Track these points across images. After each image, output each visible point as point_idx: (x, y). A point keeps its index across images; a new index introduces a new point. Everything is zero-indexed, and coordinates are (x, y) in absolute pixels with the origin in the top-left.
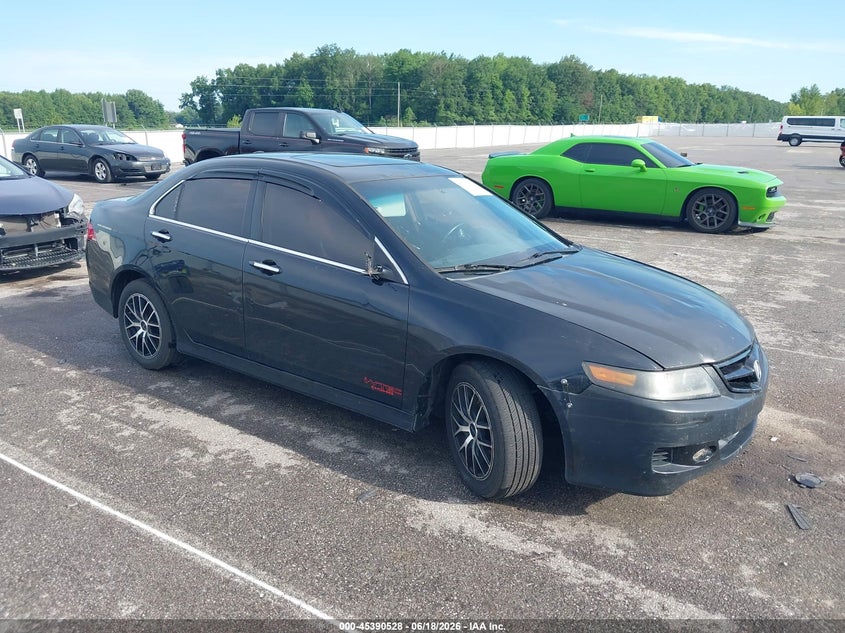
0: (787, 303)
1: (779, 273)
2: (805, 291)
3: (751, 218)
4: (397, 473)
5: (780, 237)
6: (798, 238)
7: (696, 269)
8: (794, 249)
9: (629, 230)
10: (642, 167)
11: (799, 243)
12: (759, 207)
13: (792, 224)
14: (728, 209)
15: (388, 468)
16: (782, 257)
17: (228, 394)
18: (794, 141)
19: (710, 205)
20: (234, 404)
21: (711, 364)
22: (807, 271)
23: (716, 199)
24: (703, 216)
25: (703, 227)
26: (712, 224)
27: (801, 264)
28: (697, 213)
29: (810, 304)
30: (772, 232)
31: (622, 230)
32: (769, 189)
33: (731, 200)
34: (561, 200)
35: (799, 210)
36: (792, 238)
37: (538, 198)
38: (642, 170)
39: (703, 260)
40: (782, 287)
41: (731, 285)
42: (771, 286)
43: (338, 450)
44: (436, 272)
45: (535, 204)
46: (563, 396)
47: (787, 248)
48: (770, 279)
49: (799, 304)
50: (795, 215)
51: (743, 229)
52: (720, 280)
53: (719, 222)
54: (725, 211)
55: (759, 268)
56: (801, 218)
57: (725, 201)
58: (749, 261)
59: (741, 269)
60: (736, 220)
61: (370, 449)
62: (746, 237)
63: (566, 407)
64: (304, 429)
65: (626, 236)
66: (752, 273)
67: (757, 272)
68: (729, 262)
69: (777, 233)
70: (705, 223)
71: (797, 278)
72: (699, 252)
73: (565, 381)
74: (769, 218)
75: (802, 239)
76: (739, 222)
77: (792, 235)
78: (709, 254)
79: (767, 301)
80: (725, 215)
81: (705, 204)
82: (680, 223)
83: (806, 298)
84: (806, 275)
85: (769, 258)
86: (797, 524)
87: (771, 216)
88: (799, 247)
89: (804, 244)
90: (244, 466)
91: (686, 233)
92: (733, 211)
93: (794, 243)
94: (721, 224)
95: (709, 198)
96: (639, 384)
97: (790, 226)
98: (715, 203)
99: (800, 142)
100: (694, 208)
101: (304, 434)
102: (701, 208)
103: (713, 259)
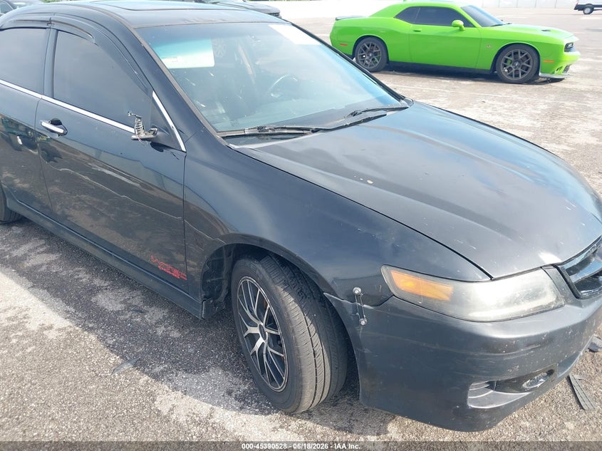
0: (577, 145)
1: (572, 117)
2: (594, 134)
3: (550, 70)
4: (167, 336)
5: (574, 86)
6: (588, 87)
7: (500, 114)
8: (585, 97)
9: (448, 81)
10: (460, 27)
11: (588, 92)
12: (557, 60)
13: (583, 75)
14: (531, 62)
15: (160, 331)
16: (574, 104)
17: (43, 242)
18: (588, 10)
19: (516, 59)
20: (42, 252)
21: (555, 266)
22: (594, 116)
23: (522, 54)
24: (510, 69)
25: (510, 78)
26: (517, 76)
27: (589, 109)
28: (505, 66)
29: (597, 146)
30: (567, 82)
31: (443, 81)
32: (567, 45)
33: (534, 54)
34: (394, 55)
35: (589, 64)
36: (583, 88)
37: (376, 54)
38: (461, 29)
39: (506, 106)
40: (573, 130)
41: (529, 129)
42: (564, 130)
43: (119, 307)
44: (218, 137)
45: (373, 59)
46: (356, 309)
47: (578, 95)
48: (563, 123)
49: (588, 146)
50: (587, 68)
51: (543, 79)
52: (520, 124)
53: (523, 74)
54: (529, 64)
55: (554, 113)
56: (590, 70)
57: (529, 56)
58: (546, 107)
59: (539, 114)
60: (537, 73)
61: (151, 306)
62: (544, 86)
63: (359, 323)
64: (97, 282)
65: (445, 86)
66: (549, 118)
67: (553, 117)
68: (529, 109)
69: (571, 83)
70: (511, 75)
71: (586, 122)
72: (504, 100)
73: (357, 291)
74: (565, 70)
75: (591, 88)
76: (540, 74)
77: (583, 85)
78: (512, 101)
79: (559, 143)
80: (528, 68)
81: (512, 58)
82: (491, 75)
83: (593, 141)
84: (593, 119)
85: (563, 104)
86: (578, 402)
87: (567, 69)
88: (588, 95)
89: (592, 92)
90: (16, 328)
91: (495, 84)
92: (536, 62)
93: (585, 92)
94: (525, 76)
95: (516, 53)
96: (456, 299)
97: (582, 77)
98: (520, 57)
99: (592, 10)
100: (502, 62)
101: (94, 287)
102: (509, 62)
103: (516, 106)
